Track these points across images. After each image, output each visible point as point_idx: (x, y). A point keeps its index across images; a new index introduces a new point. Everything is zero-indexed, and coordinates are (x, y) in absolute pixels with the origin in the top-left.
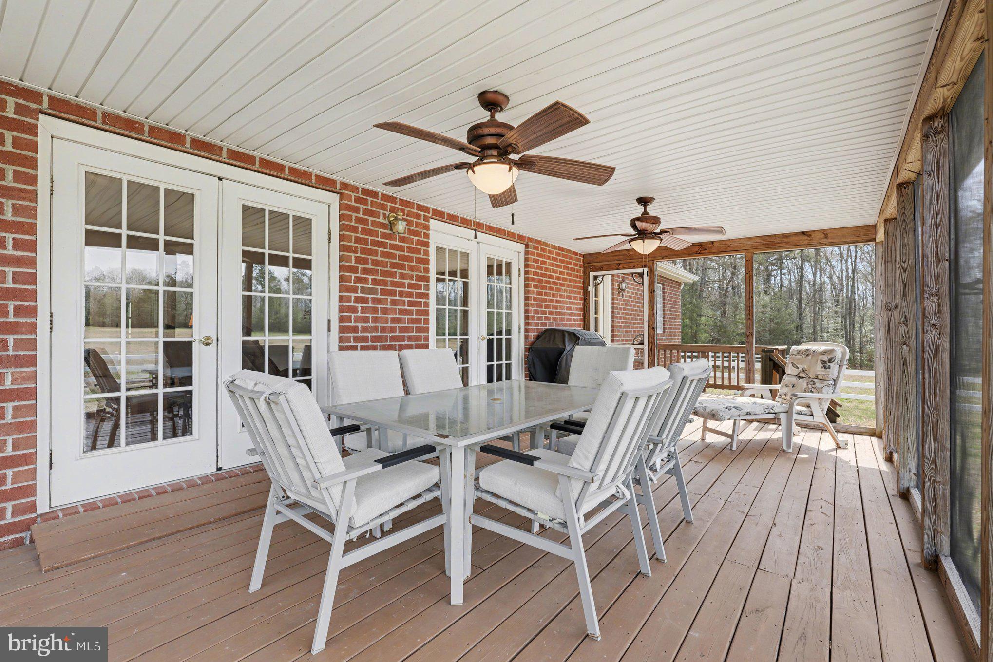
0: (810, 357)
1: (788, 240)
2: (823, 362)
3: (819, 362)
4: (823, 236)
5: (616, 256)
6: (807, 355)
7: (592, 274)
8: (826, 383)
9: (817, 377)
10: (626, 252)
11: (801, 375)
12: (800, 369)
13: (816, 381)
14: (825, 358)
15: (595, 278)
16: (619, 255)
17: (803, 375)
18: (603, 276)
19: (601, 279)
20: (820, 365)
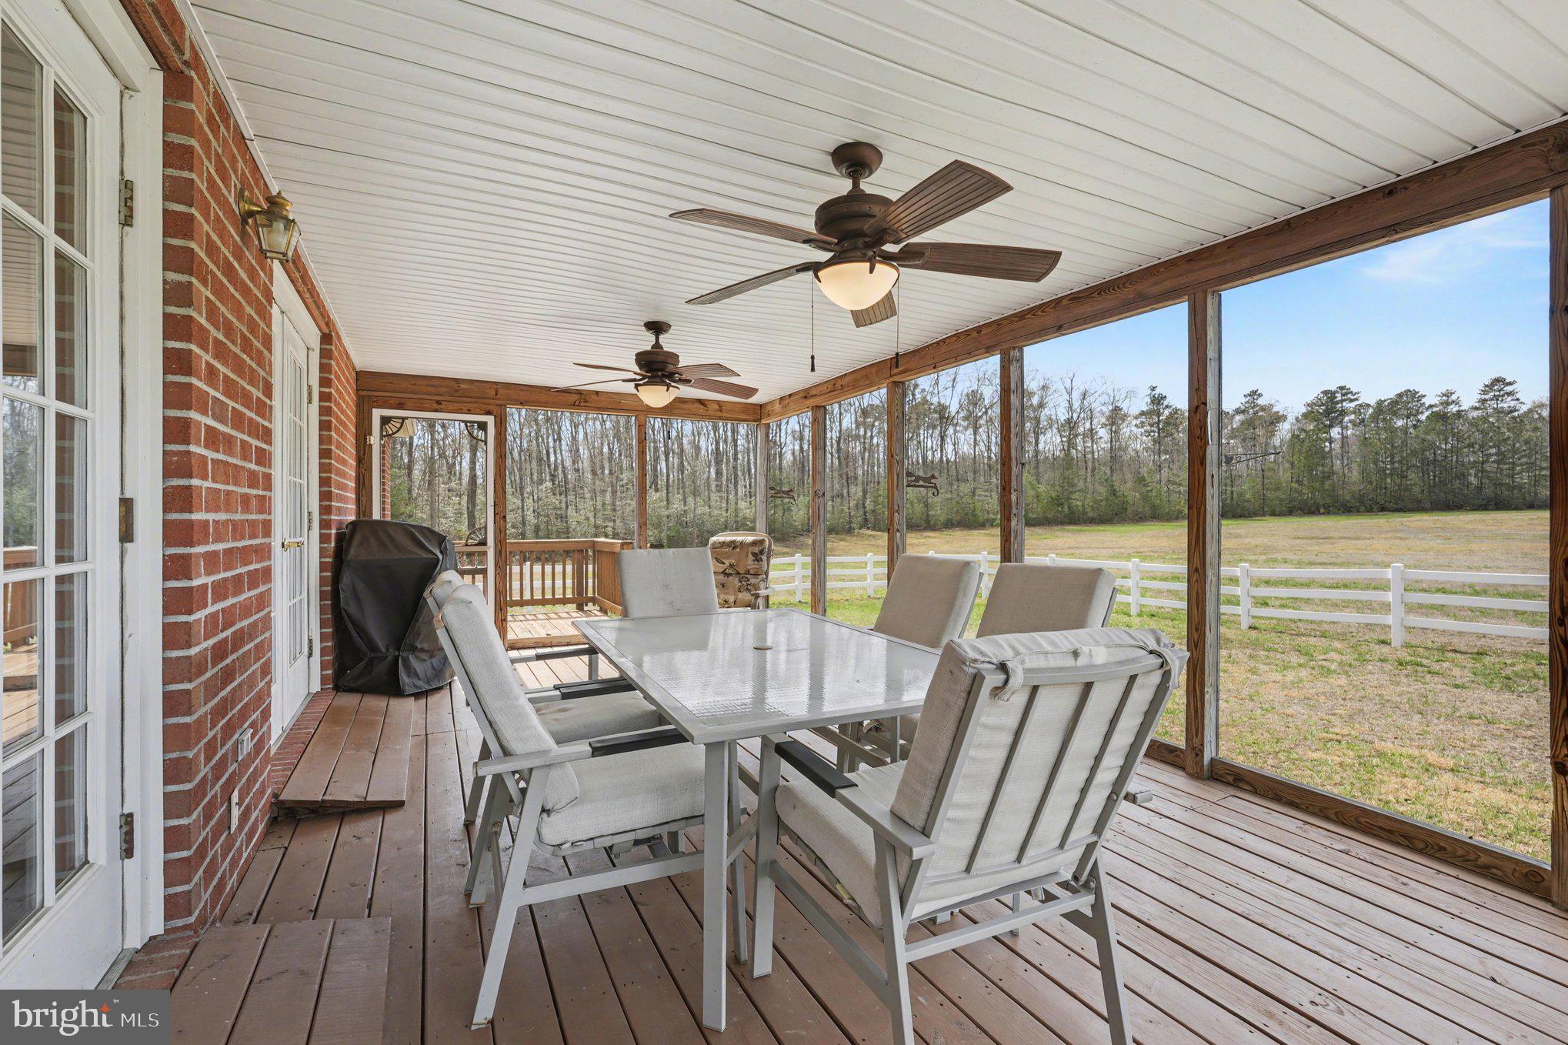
0: (738, 550)
1: (685, 406)
2: (754, 554)
3: (750, 556)
4: (717, 407)
5: (433, 386)
6: (734, 548)
7: (377, 414)
8: (760, 577)
9: (748, 572)
10: (453, 384)
11: (727, 571)
12: (727, 564)
13: (748, 576)
14: (756, 550)
15: (385, 421)
16: (441, 386)
17: (731, 571)
18: (404, 419)
19: (398, 425)
20: (751, 557)
